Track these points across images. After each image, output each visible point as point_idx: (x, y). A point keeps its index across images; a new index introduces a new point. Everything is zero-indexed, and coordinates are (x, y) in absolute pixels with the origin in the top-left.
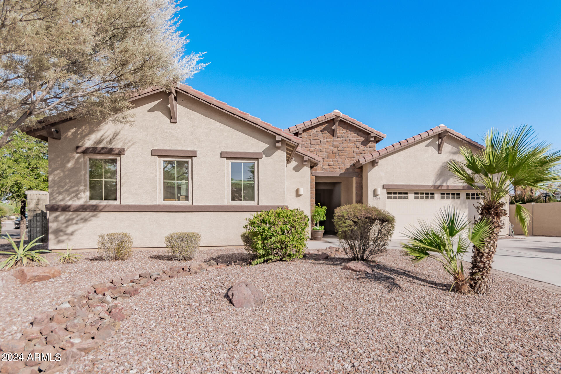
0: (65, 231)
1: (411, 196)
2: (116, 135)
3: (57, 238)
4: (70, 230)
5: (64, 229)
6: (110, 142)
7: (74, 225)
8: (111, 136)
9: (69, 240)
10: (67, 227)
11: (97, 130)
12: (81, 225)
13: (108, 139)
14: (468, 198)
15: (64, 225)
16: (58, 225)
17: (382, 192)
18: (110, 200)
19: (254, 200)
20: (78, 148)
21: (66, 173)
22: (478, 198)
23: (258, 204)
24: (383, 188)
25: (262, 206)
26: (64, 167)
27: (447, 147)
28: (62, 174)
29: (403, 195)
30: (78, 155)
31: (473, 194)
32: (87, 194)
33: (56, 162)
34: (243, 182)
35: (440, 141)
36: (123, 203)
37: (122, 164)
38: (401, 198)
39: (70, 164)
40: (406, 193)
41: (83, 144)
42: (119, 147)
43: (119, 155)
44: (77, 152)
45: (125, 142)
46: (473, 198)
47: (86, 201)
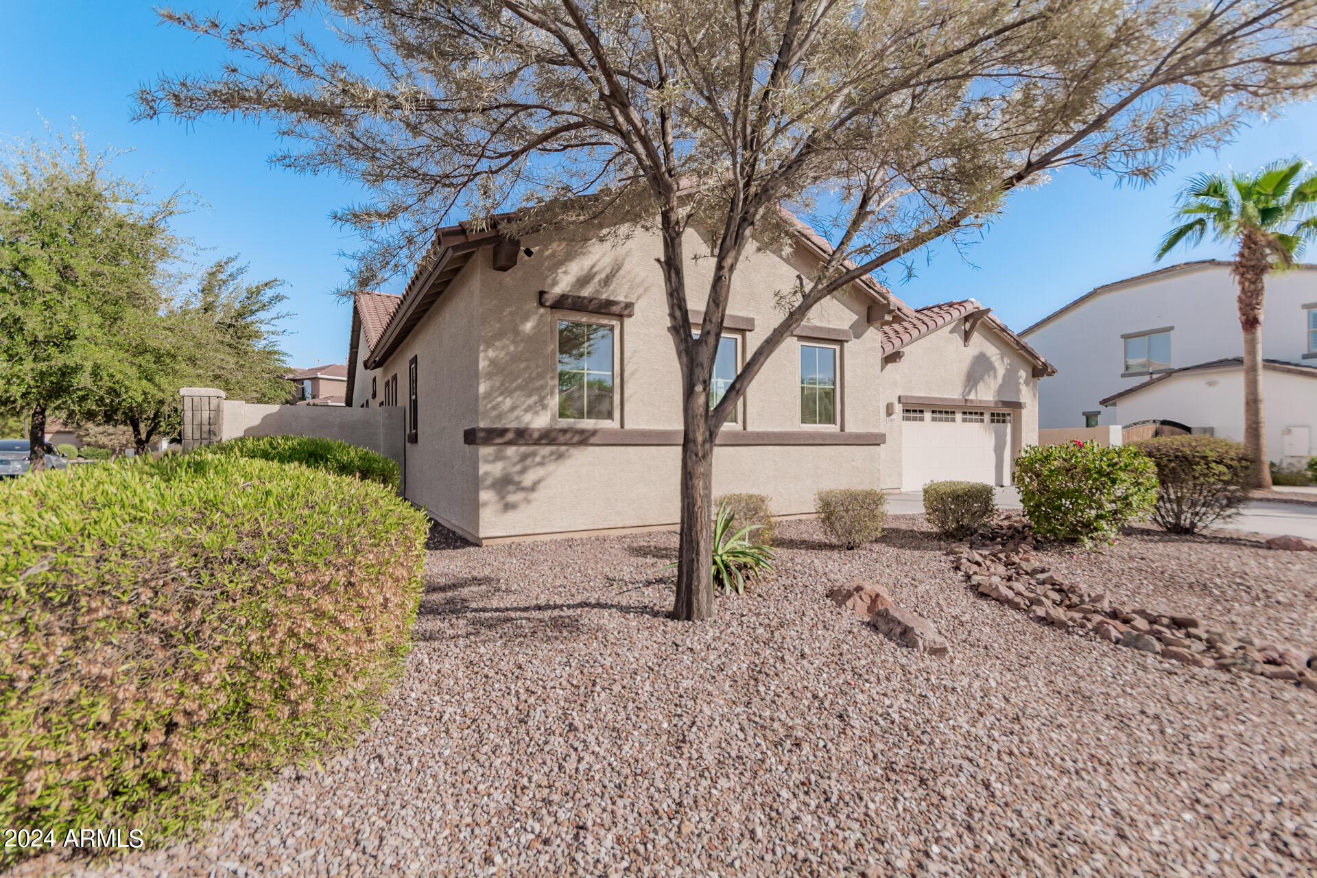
0: (520, 482)
1: (928, 415)
2: (616, 269)
3: (503, 498)
4: (529, 478)
5: (517, 478)
6: (607, 281)
7: (538, 468)
8: (608, 270)
9: (528, 501)
10: (523, 471)
11: (584, 254)
12: (551, 467)
13: (603, 276)
14: (992, 421)
15: (518, 468)
16: (504, 468)
17: (898, 408)
18: (597, 418)
19: (834, 423)
20: (542, 293)
21: (521, 347)
22: (1004, 421)
23: (842, 429)
24: (899, 401)
25: (851, 435)
26: (516, 332)
27: (976, 337)
28: (512, 348)
29: (918, 415)
30: (542, 310)
31: (998, 415)
32: (554, 402)
33: (499, 320)
34: (817, 386)
35: (968, 325)
36: (628, 426)
37: (626, 337)
38: (915, 419)
39: (528, 326)
40: (921, 411)
41: (555, 283)
42: (621, 298)
43: (620, 317)
44: (541, 304)
45: (631, 288)
46: (998, 421)
47: (553, 417)
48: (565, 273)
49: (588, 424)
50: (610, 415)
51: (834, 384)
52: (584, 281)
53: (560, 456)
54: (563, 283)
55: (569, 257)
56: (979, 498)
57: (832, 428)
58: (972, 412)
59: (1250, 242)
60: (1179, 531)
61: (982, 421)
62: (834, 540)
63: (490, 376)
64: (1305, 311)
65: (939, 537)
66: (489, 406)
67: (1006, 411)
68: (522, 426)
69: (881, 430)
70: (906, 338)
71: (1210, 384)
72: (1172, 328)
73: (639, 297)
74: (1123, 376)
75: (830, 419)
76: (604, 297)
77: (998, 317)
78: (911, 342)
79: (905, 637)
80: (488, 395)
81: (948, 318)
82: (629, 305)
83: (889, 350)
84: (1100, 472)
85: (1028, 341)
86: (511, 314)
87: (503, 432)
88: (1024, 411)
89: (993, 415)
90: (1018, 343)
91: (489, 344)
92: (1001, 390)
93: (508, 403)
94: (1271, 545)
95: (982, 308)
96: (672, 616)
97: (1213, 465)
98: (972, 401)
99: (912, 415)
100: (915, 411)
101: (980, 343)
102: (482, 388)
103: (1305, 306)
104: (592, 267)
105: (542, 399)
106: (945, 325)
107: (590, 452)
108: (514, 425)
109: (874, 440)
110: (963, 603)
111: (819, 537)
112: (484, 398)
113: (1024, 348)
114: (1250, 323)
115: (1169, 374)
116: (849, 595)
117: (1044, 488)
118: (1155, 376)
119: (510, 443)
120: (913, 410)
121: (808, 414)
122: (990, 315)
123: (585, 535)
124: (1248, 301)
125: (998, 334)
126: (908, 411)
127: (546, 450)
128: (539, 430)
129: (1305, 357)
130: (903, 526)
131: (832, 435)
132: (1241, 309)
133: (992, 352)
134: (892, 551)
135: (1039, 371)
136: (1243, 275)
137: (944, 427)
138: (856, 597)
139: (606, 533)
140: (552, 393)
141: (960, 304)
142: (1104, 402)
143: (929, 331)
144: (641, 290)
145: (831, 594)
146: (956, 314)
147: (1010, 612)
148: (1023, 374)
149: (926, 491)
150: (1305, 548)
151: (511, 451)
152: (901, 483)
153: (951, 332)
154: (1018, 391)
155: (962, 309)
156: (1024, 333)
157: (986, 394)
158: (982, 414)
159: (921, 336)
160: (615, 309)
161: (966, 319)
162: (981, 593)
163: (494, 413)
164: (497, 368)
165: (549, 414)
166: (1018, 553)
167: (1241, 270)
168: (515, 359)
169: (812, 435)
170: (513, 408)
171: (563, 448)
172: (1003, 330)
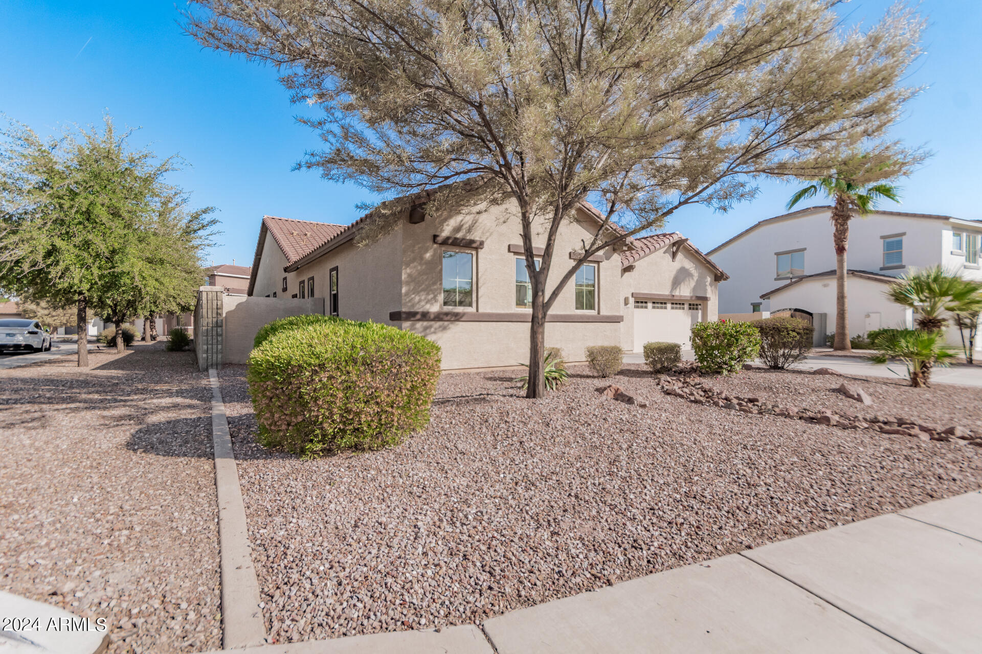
1: (650, 305)
2: (475, 222)
7: (434, 334)
8: (470, 223)
11: (457, 215)
12: (440, 334)
13: (468, 226)
17: (632, 300)
18: (464, 306)
19: (594, 309)
20: (435, 237)
21: (424, 267)
22: (697, 309)
23: (599, 313)
24: (632, 296)
25: (604, 317)
26: (422, 258)
27: (680, 256)
28: (419, 268)
29: (644, 305)
30: (435, 245)
31: (693, 305)
32: (441, 298)
33: (413, 252)
34: (584, 288)
35: (675, 248)
36: (481, 311)
37: (479, 260)
38: (642, 307)
39: (428, 255)
40: (646, 302)
41: (442, 231)
42: (477, 239)
43: (476, 249)
44: (435, 242)
45: (483, 233)
46: (693, 309)
47: (441, 306)
48: (448, 225)
49: (460, 309)
50: (470, 305)
51: (594, 286)
52: (458, 229)
53: (445, 328)
54: (446, 231)
55: (449, 217)
56: (673, 350)
57: (593, 313)
58: (678, 303)
59: (841, 201)
60: (776, 368)
61: (683, 309)
62: (596, 374)
63: (408, 283)
64: (882, 240)
65: (651, 373)
66: (407, 300)
67: (698, 302)
68: (425, 311)
69: (621, 314)
70: (637, 257)
71: (825, 286)
72: (805, 249)
73: (487, 238)
74: (776, 279)
75: (591, 307)
76: (468, 238)
77: (693, 243)
78: (640, 259)
79: (630, 401)
80: (407, 294)
81: (662, 244)
82: (482, 243)
83: (626, 264)
84: (731, 336)
85: (712, 259)
86: (419, 248)
87: (415, 314)
88: (709, 303)
89: (690, 305)
90: (705, 260)
91: (408, 265)
92: (694, 289)
93: (417, 298)
94: (815, 373)
95: (683, 238)
96: (527, 397)
97: (791, 332)
98: (677, 296)
99: (640, 305)
100: (642, 302)
101: (682, 261)
102: (404, 290)
103: (882, 237)
104: (462, 221)
105: (435, 297)
106: (660, 248)
107: (461, 326)
108: (421, 310)
109: (617, 320)
110: (659, 397)
111: (587, 372)
112: (405, 295)
113: (709, 262)
114: (840, 250)
115: (802, 279)
116: (605, 389)
117: (705, 344)
118: (793, 280)
119: (419, 320)
120: (641, 301)
121: (579, 305)
122: (688, 242)
123: (457, 372)
124: (839, 236)
125: (694, 254)
126: (638, 302)
127: (438, 324)
128: (434, 313)
129: (882, 269)
130: (633, 368)
131: (593, 317)
132: (835, 241)
133: (689, 265)
134: (626, 378)
135: (719, 277)
136: (836, 220)
137: (659, 312)
138: (608, 389)
139: (468, 371)
140: (440, 293)
141: (670, 235)
142: (763, 297)
143: (651, 252)
144: (488, 234)
145: (597, 390)
146: (667, 241)
147: (679, 399)
148: (709, 279)
149: (645, 347)
150: (828, 373)
151: (419, 325)
152: (633, 347)
153: (664, 253)
154: (706, 290)
155: (671, 238)
156: (709, 254)
157: (685, 291)
158: (683, 304)
159: (646, 255)
160: (474, 245)
161: (674, 244)
162: (668, 393)
163: (409, 304)
164: (412, 279)
165: (439, 304)
166: (690, 377)
167: (836, 217)
168: (421, 273)
169: (582, 316)
170: (420, 301)
171: (446, 323)
172: (697, 252)
